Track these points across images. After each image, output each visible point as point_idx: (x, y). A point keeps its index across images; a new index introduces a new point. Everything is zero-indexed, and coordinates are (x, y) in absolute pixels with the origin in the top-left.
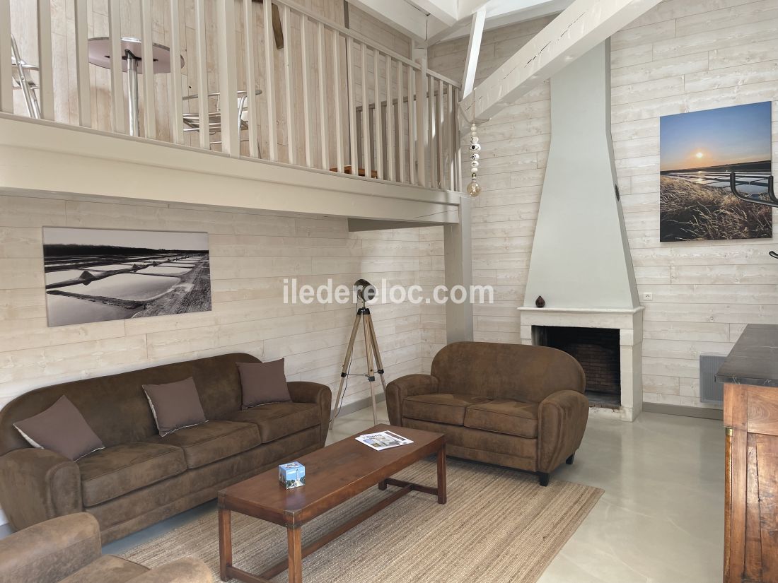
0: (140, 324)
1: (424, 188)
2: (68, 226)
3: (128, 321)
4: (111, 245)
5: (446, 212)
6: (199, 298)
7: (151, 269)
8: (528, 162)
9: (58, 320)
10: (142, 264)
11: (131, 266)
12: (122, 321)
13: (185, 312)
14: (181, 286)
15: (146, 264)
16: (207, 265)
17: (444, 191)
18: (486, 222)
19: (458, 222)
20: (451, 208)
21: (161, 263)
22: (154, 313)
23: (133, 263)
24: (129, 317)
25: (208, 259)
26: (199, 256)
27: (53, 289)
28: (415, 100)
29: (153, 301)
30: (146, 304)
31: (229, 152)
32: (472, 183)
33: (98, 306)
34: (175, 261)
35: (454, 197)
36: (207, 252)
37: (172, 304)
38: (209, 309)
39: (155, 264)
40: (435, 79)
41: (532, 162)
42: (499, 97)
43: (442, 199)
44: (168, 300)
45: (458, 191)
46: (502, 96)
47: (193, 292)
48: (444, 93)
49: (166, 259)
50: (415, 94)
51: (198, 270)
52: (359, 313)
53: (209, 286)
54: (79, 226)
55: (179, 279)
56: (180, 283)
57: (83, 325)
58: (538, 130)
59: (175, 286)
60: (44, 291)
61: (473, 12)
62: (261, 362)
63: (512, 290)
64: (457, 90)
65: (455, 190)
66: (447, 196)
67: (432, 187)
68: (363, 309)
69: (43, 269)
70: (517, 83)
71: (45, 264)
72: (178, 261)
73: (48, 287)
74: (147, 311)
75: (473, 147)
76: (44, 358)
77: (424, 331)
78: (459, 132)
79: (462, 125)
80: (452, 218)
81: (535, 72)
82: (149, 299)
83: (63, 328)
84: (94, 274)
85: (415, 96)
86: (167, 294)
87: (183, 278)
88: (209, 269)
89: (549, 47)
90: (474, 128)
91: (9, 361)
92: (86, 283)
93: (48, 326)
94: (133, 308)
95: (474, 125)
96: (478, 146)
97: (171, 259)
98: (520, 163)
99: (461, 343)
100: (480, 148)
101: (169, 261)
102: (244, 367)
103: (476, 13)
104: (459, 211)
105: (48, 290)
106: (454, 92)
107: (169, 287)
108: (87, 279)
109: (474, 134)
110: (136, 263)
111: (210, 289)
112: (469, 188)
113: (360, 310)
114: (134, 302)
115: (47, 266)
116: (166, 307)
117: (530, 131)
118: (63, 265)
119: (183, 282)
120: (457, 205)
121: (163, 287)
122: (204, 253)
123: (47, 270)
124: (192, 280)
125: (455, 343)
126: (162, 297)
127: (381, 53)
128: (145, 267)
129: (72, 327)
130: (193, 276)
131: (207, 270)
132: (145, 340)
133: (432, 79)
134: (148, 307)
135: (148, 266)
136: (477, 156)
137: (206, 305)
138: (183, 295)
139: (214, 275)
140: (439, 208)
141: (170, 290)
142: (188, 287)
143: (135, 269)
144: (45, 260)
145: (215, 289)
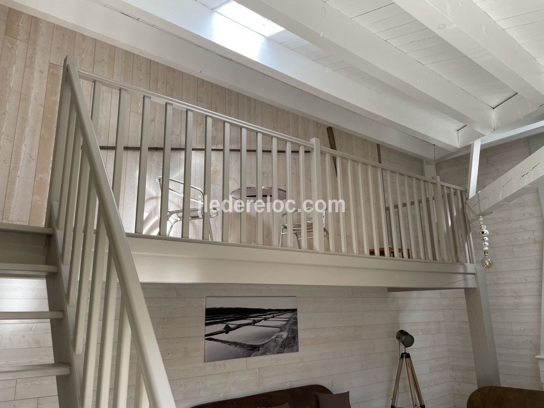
0: (256, 361)
1: (447, 263)
2: (219, 295)
3: (248, 358)
4: (241, 307)
5: (465, 280)
6: (290, 343)
7: (263, 323)
8: (526, 238)
9: (211, 358)
10: (258, 319)
11: (252, 321)
12: (245, 359)
13: (283, 353)
14: (280, 334)
15: (260, 319)
16: (296, 319)
17: (462, 264)
18: (496, 284)
19: (476, 287)
20: (469, 276)
21: (269, 318)
22: (264, 353)
23: (253, 319)
24: (249, 356)
25: (297, 315)
26: (291, 312)
27: (209, 337)
28: (434, 199)
29: (263, 345)
30: (259, 347)
31: (318, 250)
32: (486, 258)
33: (232, 348)
34: (277, 317)
35: (471, 268)
36: (296, 310)
37: (275, 347)
38: (297, 351)
39: (265, 319)
40: (447, 187)
41: (530, 238)
42: (501, 198)
43: (462, 270)
44: (273, 344)
45: (473, 263)
46: (503, 198)
47: (287, 338)
48: (454, 195)
49: (272, 316)
50: (433, 196)
51: (290, 322)
52: (402, 356)
53: (297, 334)
54: (225, 295)
55: (279, 329)
56: (280, 332)
57: (223, 361)
58: (531, 214)
59: (277, 334)
60: (204, 338)
61: (471, 143)
62: (332, 394)
63: (527, 340)
64: (464, 193)
65: (470, 263)
66: (465, 267)
67: (452, 261)
68: (405, 353)
69: (204, 324)
70: (515, 190)
71: (206, 320)
72: (279, 317)
73: (206, 336)
74: (260, 352)
75: (483, 233)
76: (201, 384)
77: (453, 371)
78: (469, 221)
79: (471, 216)
80: (471, 284)
81: (529, 183)
82: (261, 343)
83: (212, 363)
84: (231, 326)
85: (433, 197)
86: (272, 340)
87: (282, 329)
88: (297, 322)
89: (538, 166)
90: (481, 219)
91: (182, 385)
92: (227, 333)
93: (205, 362)
94: (252, 350)
95: (481, 217)
96: (486, 231)
97: (275, 315)
98: (519, 238)
99: (491, 387)
100: (488, 233)
101: (273, 317)
102: (321, 396)
103: (473, 143)
104: (476, 278)
105: (206, 337)
106: (461, 194)
107: (273, 334)
108: (228, 330)
109: (482, 223)
110: (255, 319)
111: (297, 336)
112: (483, 262)
113: (402, 354)
114: (252, 345)
115: (207, 322)
116: (271, 348)
117: (524, 216)
118: (215, 321)
119: (281, 331)
120: (474, 274)
121: (269, 335)
122: (294, 311)
123: (207, 324)
124: (287, 330)
125: (486, 387)
126: (268, 342)
127: (409, 177)
128: (260, 321)
129: (217, 363)
130: (288, 327)
131: (296, 323)
132: (258, 372)
133: (445, 188)
134: (260, 349)
135: (261, 320)
136: (487, 238)
137: (295, 347)
138: (281, 340)
139: (300, 326)
140: (460, 277)
141: (274, 337)
142: (285, 335)
143: (255, 322)
144: (206, 318)
145: (301, 336)
